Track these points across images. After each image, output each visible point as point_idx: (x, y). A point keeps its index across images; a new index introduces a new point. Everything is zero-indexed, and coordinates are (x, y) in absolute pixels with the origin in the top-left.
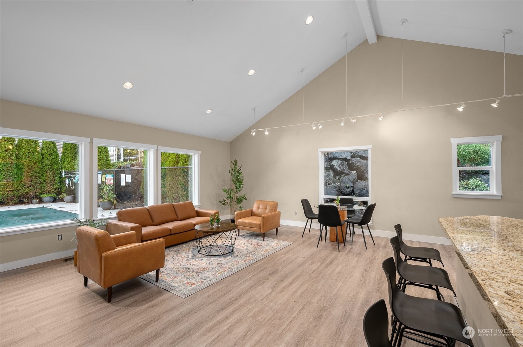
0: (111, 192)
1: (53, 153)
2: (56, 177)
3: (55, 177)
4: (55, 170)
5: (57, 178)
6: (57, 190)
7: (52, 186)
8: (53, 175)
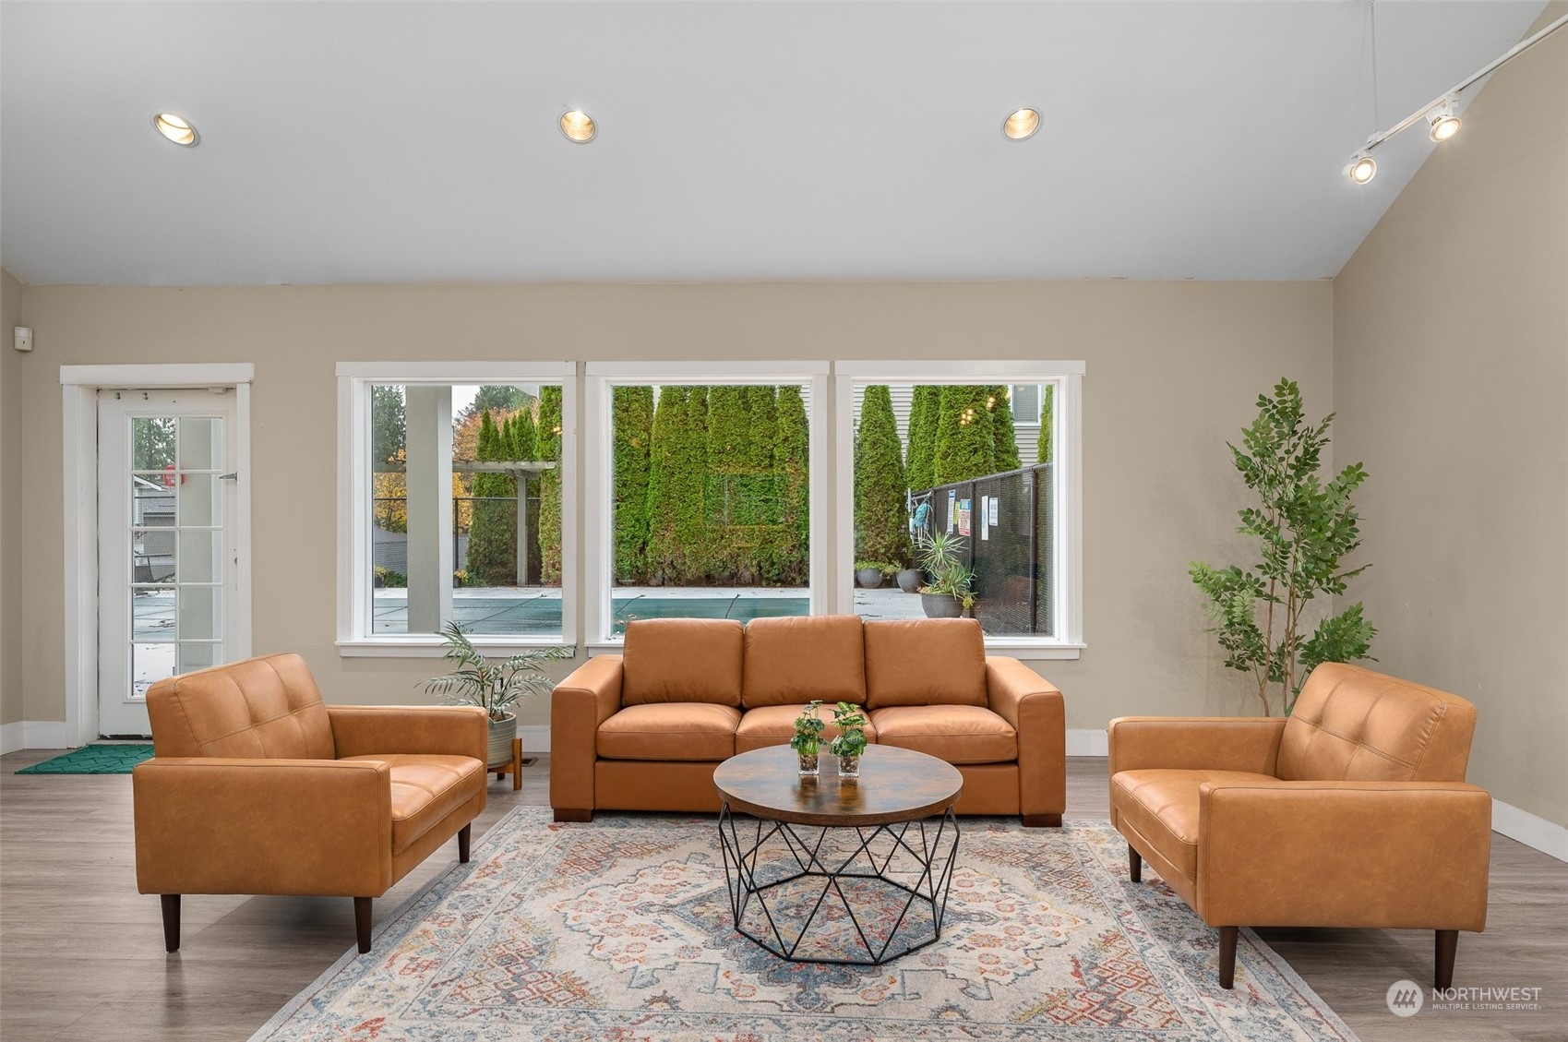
0: (954, 561)
1: (882, 438)
2: (891, 510)
3: (888, 511)
4: (888, 489)
5: (892, 512)
6: (892, 551)
7: (882, 538)
8: (883, 505)
